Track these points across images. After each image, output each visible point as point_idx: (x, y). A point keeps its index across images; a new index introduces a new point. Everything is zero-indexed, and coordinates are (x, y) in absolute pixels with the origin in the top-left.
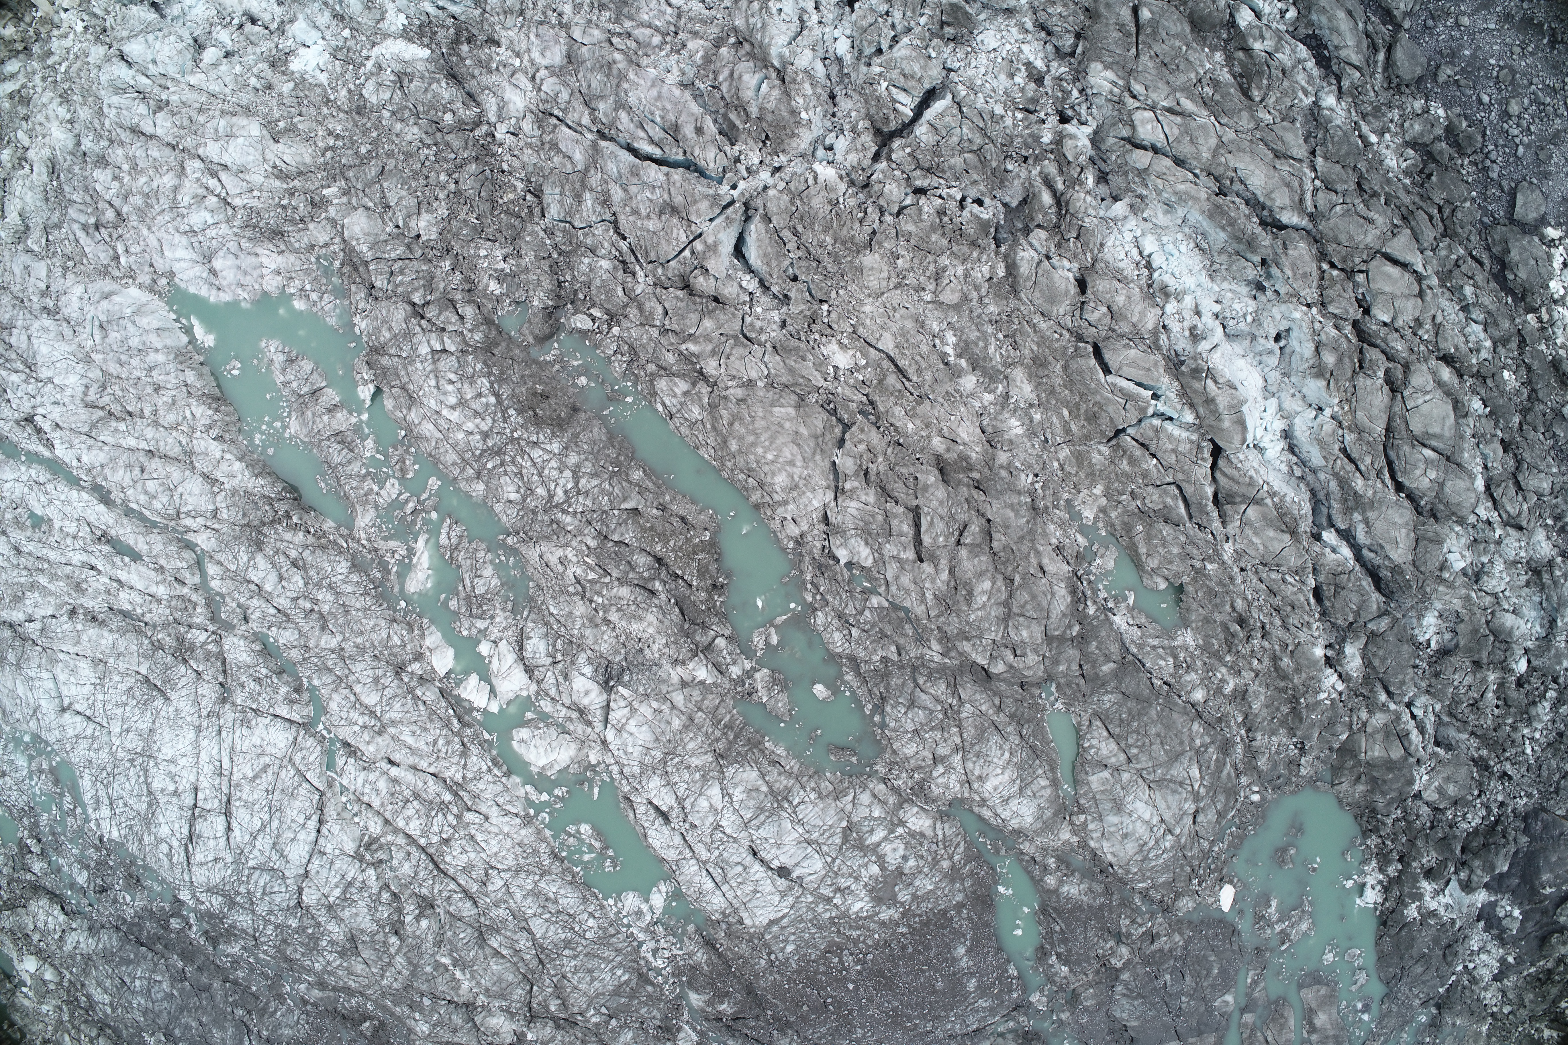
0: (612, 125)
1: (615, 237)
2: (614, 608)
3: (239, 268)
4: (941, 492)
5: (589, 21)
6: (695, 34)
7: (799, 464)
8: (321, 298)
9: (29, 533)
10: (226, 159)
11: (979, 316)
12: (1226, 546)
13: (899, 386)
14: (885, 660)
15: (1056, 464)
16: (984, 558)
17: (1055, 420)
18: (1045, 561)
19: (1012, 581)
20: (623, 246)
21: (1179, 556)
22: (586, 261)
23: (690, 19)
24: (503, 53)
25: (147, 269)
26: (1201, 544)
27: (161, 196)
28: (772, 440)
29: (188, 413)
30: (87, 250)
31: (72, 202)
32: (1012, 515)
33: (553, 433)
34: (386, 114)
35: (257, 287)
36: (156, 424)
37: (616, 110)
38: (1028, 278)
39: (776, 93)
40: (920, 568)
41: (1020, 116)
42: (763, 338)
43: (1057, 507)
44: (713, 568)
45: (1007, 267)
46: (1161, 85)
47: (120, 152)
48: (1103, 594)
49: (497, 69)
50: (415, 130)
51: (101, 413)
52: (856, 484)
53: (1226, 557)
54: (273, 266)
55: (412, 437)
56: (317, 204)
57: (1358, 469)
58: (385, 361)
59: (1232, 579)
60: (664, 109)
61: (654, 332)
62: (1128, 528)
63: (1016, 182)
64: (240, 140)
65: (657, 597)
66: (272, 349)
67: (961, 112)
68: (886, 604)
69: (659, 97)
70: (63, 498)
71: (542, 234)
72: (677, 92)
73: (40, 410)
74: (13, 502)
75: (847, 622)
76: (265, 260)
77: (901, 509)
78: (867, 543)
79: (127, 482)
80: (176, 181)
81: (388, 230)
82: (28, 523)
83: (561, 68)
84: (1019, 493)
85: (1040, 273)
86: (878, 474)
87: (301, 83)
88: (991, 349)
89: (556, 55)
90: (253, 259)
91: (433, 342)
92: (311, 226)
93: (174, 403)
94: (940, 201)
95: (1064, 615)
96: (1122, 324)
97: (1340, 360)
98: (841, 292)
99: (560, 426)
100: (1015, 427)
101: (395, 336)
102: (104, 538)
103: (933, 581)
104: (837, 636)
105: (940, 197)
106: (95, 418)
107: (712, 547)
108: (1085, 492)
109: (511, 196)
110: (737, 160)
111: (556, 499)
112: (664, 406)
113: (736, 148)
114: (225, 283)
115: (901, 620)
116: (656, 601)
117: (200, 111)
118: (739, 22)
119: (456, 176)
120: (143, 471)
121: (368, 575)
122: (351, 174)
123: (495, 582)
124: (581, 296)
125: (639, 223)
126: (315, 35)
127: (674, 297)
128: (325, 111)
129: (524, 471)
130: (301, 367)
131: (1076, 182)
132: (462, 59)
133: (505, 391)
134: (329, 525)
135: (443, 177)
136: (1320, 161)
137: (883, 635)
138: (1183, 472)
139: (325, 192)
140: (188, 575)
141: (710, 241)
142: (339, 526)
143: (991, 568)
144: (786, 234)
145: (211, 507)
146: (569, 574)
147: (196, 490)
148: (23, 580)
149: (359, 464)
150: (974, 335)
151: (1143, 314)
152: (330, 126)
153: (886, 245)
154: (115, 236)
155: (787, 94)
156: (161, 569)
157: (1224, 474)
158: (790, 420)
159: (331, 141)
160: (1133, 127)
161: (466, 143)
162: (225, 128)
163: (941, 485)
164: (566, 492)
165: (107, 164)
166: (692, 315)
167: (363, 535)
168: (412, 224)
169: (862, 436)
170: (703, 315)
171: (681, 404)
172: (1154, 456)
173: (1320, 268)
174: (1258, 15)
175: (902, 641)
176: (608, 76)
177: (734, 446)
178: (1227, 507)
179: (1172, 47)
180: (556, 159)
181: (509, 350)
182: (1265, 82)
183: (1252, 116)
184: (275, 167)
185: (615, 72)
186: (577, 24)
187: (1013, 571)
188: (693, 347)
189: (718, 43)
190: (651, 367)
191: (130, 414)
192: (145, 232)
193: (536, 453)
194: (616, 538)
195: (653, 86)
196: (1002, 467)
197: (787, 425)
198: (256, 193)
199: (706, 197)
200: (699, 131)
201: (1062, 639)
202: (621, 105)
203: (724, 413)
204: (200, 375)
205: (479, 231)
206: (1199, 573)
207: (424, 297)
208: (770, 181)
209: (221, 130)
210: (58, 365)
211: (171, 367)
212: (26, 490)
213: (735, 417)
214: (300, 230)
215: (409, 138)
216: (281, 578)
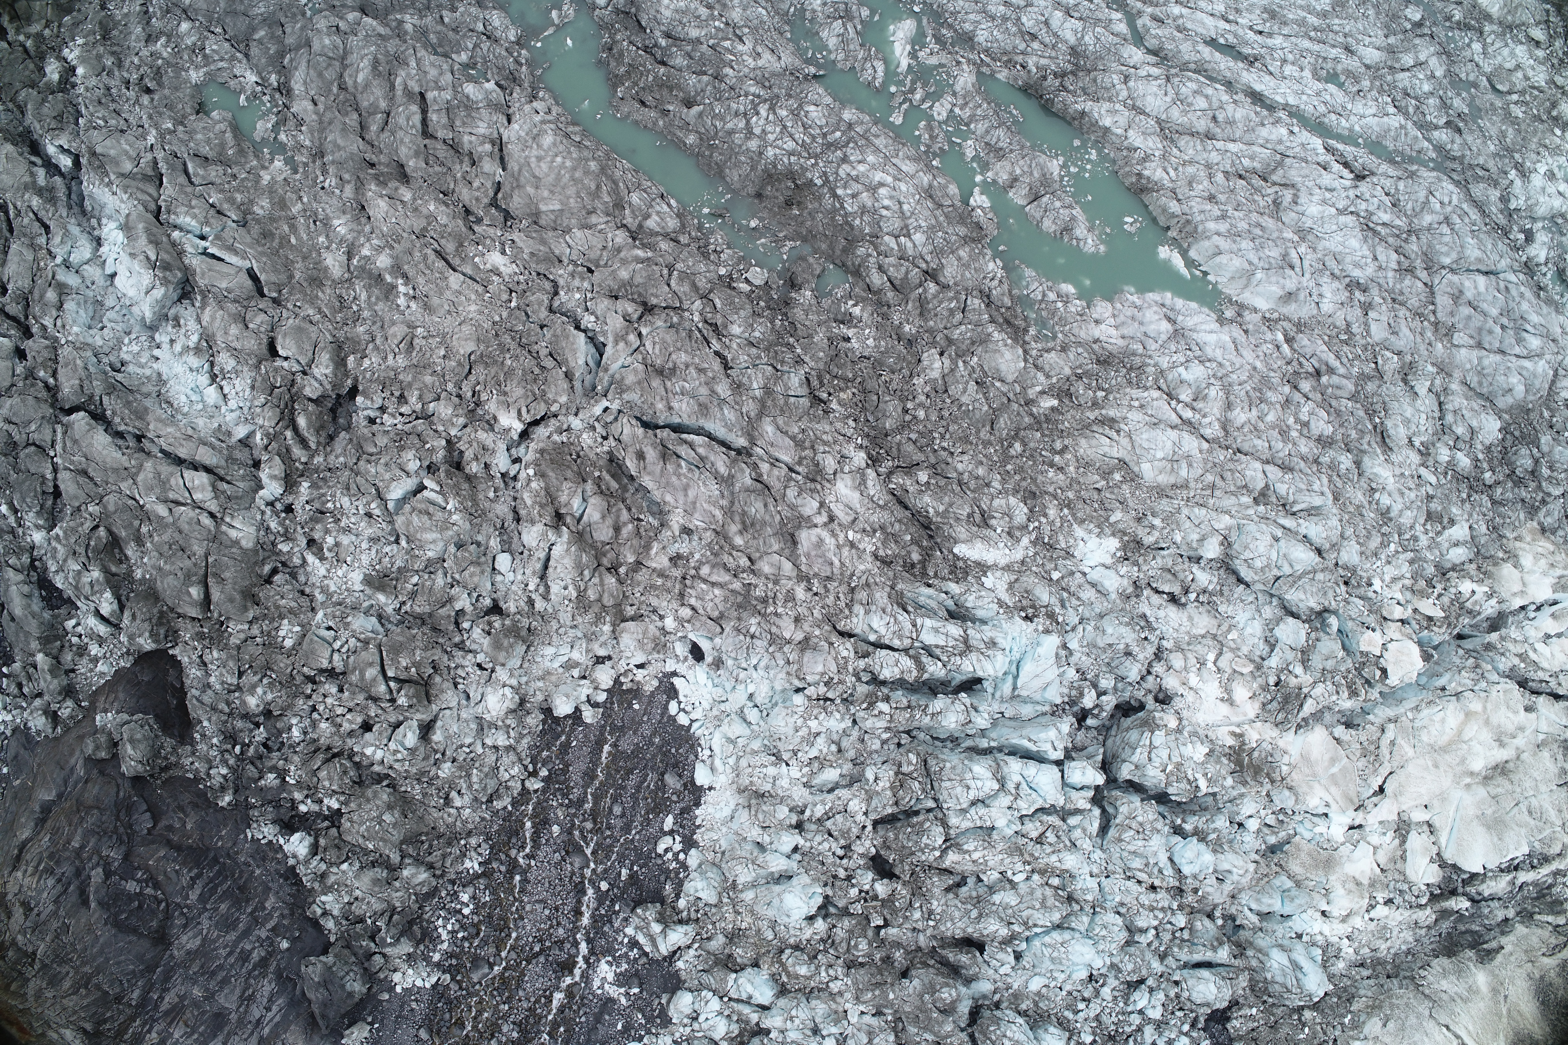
0: (734, 461)
1: (726, 353)
2: (703, 18)
3: (1141, 323)
4: (404, 152)
5: (776, 582)
6: (661, 574)
7: (533, 159)
8: (1044, 295)
9: (1339, 68)
10: (1173, 434)
11: (374, 323)
12: (153, 141)
13: (443, 242)
14: (454, 9)
15: (305, 200)
16: (365, 104)
17: (305, 237)
18: (310, 107)
19: (340, 88)
20: (716, 345)
21: (196, 132)
22: (757, 334)
23: (669, 591)
24: (868, 545)
25: (1250, 327)
26: (175, 142)
27: (1245, 398)
28: (558, 178)
29: (1172, 173)
30: (1325, 348)
31: (1353, 398)
32: (339, 141)
33: (775, 166)
34: (996, 484)
35: (1118, 306)
36: (1208, 166)
37: (731, 477)
38: (323, 349)
39: (563, 499)
40: (421, 86)
41: (330, 505)
42: (571, 267)
43: (306, 165)
44: (613, 64)
45: (345, 365)
46: (185, 527)
47: (1304, 449)
48: (266, 98)
49: (875, 531)
50: (960, 467)
51: (1275, 178)
52: (480, 149)
53: (154, 132)
54: (1103, 327)
55: (924, 159)
56: (1064, 393)
57: (35, 214)
58: (962, 231)
59: (150, 117)
60: (679, 476)
61: (680, 266)
62: (241, 152)
63: (339, 451)
64: (1160, 455)
65: (663, 32)
66: (1090, 241)
67: (377, 490)
68: (454, 56)
69: (686, 489)
70: (1304, 97)
71: (807, 359)
72: (669, 498)
73: (1348, 183)
74: (1364, 97)
75: (489, 37)
76: (1113, 332)
77: (440, 134)
78: (468, 97)
79: (1230, 108)
80: (1231, 415)
81: (975, 359)
82: (1343, 78)
83: (799, 527)
84: (333, 162)
85: (310, 354)
86: (461, 162)
87: (1103, 526)
88: (364, 296)
89: (806, 538)
90: (1126, 331)
91: (909, 245)
92: (1067, 371)
93: (1190, 183)
94: (402, 410)
95: (296, 68)
96: (234, 311)
97: (42, 296)
98: (497, 318)
99: (770, 176)
100: (341, 226)
101: (953, 252)
102: (1251, 61)
103: (408, 75)
104: (496, 23)
105: (402, 415)
106: (1280, 172)
107: (615, 82)
108: (280, 178)
109: (842, 395)
110: (605, 438)
111: (767, 106)
112: (669, 205)
113: (606, 449)
114: (1155, 308)
115: (440, 45)
116: (663, 28)
117: (1213, 487)
118: (611, 580)
119: (908, 418)
120: (1214, 118)
121: (955, 31)
122: (1027, 420)
123: (824, 34)
124: (762, 304)
125: (697, 360)
126: (1093, 576)
127: (659, 296)
128: (1071, 495)
129: (801, 129)
130: (1054, 222)
131: (272, 438)
132: (914, 542)
133: (828, 201)
134: (1003, 75)
135: (921, 414)
136: (49, 476)
137: (455, 30)
138: (186, 193)
139: (1055, 402)
140: (1148, 23)
141: (622, 345)
142: (992, 75)
143: (359, 96)
144: (549, 363)
145: (1131, 84)
146: (749, 45)
147: (1150, 99)
148: (1337, 21)
149: (978, 133)
150: (380, 307)
151: (213, 318)
152: (1061, 476)
153: (454, 364)
154: (1295, 363)
155: (548, 493)
156: (1179, 29)
157: (150, 195)
158: (544, 199)
159: (1057, 458)
160: (214, 488)
161: (899, 450)
162: (1180, 467)
163: (404, 160)
164: (758, 113)
165: (1319, 440)
166: (641, 280)
167: (965, 67)
168: (947, 362)
169: (477, 194)
170: (630, 283)
171: (652, 206)
172: (212, 206)
173: (56, 379)
174: (98, 613)
175: (439, 28)
176: (744, 513)
177: (593, 165)
178: (151, 173)
179: (173, 564)
180: (796, 430)
181: (832, 247)
182: (92, 543)
183: (105, 507)
184: (1118, 432)
185: (737, 518)
186: (790, 579)
187: (338, 95)
188: (640, 253)
189: (639, 564)
190: (684, 239)
191: (1240, 177)
192: (1258, 364)
193: (790, 145)
194: (705, 78)
195: (694, 503)
196: (349, 182)
197: (546, 193)
198: (1136, 404)
199: (629, 388)
200: (641, 456)
201: (298, 48)
202: (726, 481)
203: (607, 199)
204: (1164, 210)
205: (878, 364)
206: (180, 121)
207: (925, 291)
208: (571, 418)
209: (1184, 465)
210: (1334, 227)
211: (1198, 218)
212: (1349, 106)
213: (596, 194)
214: (1080, 366)
215: (966, 458)
216: (1046, 23)
